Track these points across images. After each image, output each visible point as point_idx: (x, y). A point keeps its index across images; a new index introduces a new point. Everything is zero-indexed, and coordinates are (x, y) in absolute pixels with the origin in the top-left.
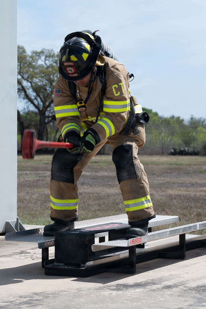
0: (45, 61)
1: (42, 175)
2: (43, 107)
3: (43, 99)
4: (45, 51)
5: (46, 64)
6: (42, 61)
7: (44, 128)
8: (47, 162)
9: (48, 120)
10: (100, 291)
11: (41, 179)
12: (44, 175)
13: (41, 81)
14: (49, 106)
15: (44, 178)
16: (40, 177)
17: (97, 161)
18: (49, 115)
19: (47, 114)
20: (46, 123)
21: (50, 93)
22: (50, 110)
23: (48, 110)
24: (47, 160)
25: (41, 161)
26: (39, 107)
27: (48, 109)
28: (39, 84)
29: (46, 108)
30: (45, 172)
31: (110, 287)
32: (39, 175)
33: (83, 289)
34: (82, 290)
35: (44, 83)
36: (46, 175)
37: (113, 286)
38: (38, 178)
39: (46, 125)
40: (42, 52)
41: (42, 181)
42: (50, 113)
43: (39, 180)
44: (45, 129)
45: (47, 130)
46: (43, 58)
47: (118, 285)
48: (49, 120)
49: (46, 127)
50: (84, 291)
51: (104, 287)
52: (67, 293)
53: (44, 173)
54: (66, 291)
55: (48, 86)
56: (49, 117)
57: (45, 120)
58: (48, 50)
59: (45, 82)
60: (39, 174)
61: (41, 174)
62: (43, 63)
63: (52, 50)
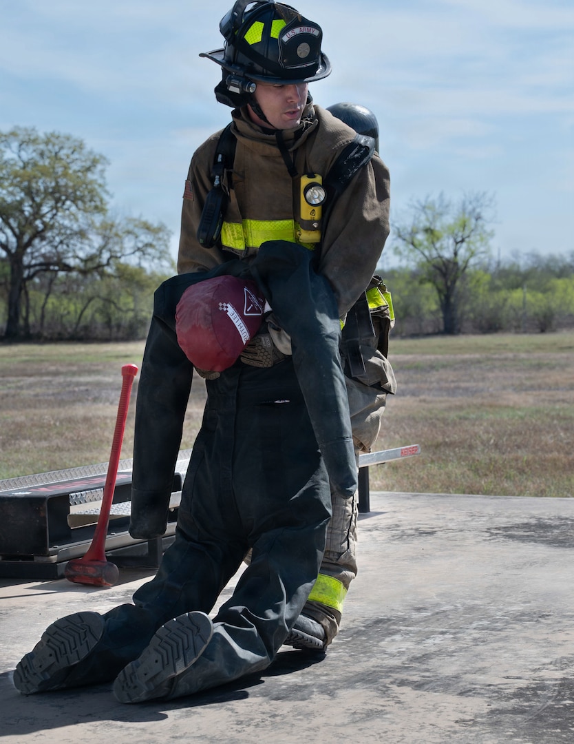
0: (19, 151)
1: (13, 385)
2: (18, 246)
3: (17, 231)
4: (19, 132)
5: (19, 157)
6: (13, 152)
7: (20, 290)
8: (27, 358)
9: (29, 272)
10: (91, 604)
11: (12, 392)
12: (19, 384)
13: (11, 193)
14: (29, 244)
15: (18, 391)
16: (9, 388)
17: (129, 353)
18: (30, 262)
19: (26, 260)
20: (25, 280)
21: (32, 218)
22: (32, 253)
23: (28, 253)
24: (26, 355)
25: (15, 356)
26: (10, 247)
27: (29, 250)
28: (9, 199)
29: (22, 247)
30: (20, 378)
31: (113, 596)
32: (9, 385)
33: (57, 602)
34: (55, 605)
35: (18, 198)
36: (22, 383)
37: (118, 593)
38: (5, 392)
39: (25, 283)
40: (13, 134)
41: (14, 396)
42: (33, 258)
43: (7, 395)
44: (23, 292)
45: (27, 293)
46: (15, 145)
47: (128, 591)
48: (31, 273)
49: (25, 287)
50: (59, 605)
51: (100, 596)
52: (24, 610)
53: (19, 381)
54: (22, 608)
55: (26, 204)
56: (29, 267)
57: (22, 273)
58: (26, 130)
59: (20, 195)
60: (9, 382)
61: (13, 382)
62: (15, 156)
63: (33, 130)
